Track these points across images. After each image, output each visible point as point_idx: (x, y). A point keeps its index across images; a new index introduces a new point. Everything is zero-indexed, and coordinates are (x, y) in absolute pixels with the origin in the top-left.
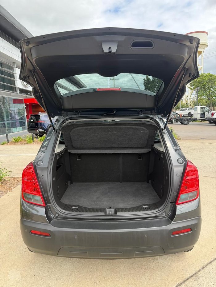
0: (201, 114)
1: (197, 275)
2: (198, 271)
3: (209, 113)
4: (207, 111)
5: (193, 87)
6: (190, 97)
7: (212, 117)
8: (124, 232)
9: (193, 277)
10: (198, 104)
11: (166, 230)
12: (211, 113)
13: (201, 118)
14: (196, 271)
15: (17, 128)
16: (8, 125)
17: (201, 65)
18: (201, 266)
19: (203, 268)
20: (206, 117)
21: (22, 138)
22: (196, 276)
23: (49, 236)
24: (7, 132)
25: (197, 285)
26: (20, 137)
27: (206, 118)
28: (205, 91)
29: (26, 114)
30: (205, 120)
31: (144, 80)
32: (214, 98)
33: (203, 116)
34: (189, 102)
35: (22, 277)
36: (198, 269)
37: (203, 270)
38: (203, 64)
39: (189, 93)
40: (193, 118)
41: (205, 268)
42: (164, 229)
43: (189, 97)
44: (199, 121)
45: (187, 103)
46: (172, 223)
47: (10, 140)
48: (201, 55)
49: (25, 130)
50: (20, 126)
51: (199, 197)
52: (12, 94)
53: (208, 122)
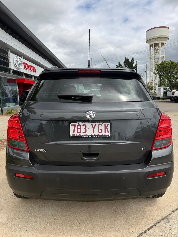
0: (164, 93)
1: (169, 217)
2: (170, 214)
3: (170, 92)
4: (168, 91)
5: (157, 72)
6: (155, 80)
7: (173, 95)
8: (103, 174)
9: (165, 220)
10: (161, 85)
11: (142, 173)
12: (172, 92)
13: (164, 96)
14: (167, 214)
15: (11, 103)
16: (3, 102)
17: (164, 55)
18: (172, 210)
19: (173, 212)
20: (168, 95)
21: (14, 110)
22: (167, 219)
23: (33, 178)
24: (2, 106)
25: (169, 226)
26: (12, 110)
27: (168, 97)
28: (167, 75)
29: (18, 92)
30: (167, 98)
31: (116, 66)
32: (174, 81)
33: (165, 94)
34: (153, 85)
35: (8, 220)
36: (169, 213)
37: (174, 213)
38: (165, 54)
39: (154, 77)
40: (157, 96)
41: (175, 212)
42: (140, 171)
43: (153, 81)
44: (162, 99)
45: (151, 86)
46: (148, 166)
47: (4, 113)
48: (163, 46)
49: (17, 105)
50: (13, 102)
51: (172, 144)
52: (7, 74)
53: (169, 100)
